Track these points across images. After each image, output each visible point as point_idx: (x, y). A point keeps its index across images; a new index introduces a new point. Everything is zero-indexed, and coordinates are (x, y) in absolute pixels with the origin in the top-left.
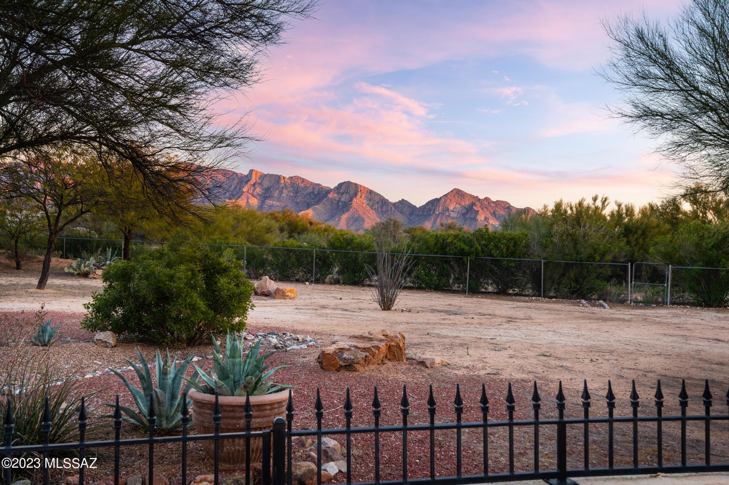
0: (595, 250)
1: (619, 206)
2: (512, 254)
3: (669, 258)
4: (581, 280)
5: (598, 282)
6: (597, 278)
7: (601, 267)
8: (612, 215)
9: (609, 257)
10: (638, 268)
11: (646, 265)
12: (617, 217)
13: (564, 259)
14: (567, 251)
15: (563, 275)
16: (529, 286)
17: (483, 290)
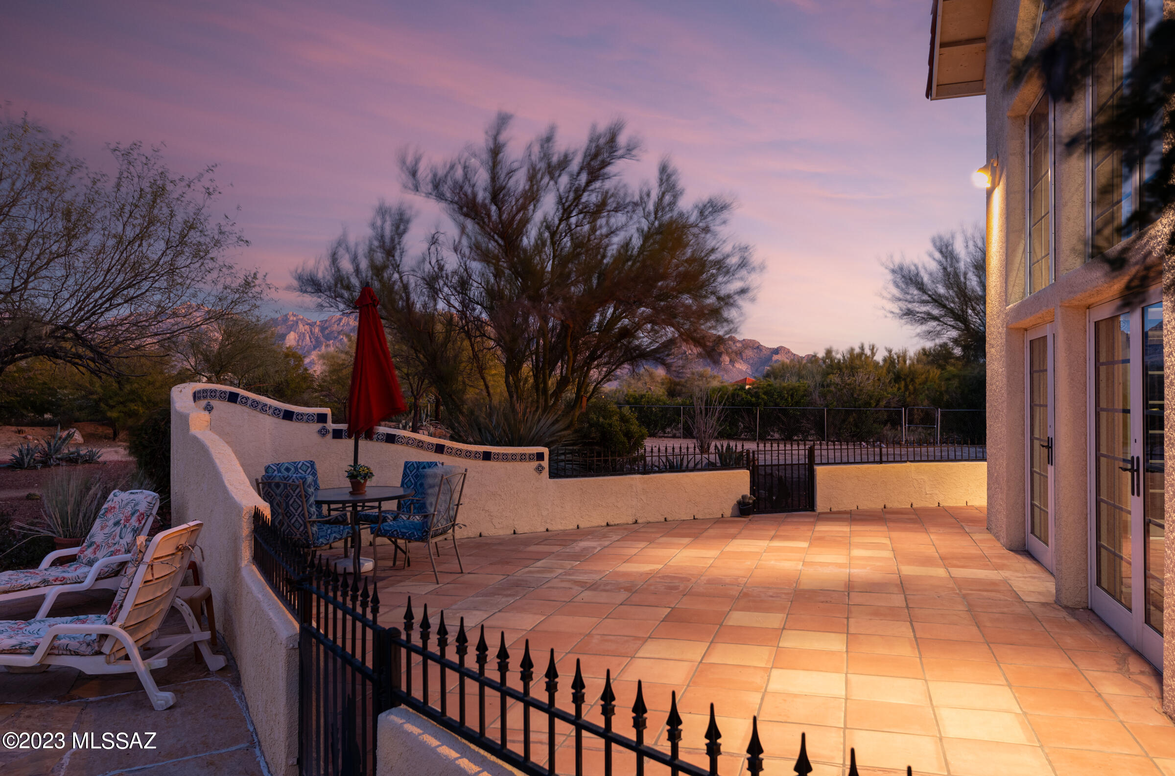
0: (871, 398)
1: (890, 351)
2: (797, 403)
3: (936, 402)
4: (860, 424)
5: (875, 425)
6: (874, 422)
7: (877, 412)
8: (885, 360)
9: (883, 403)
10: (911, 414)
11: (918, 410)
12: (890, 361)
13: (843, 407)
14: (845, 398)
15: (844, 421)
16: (813, 432)
17: (769, 437)
